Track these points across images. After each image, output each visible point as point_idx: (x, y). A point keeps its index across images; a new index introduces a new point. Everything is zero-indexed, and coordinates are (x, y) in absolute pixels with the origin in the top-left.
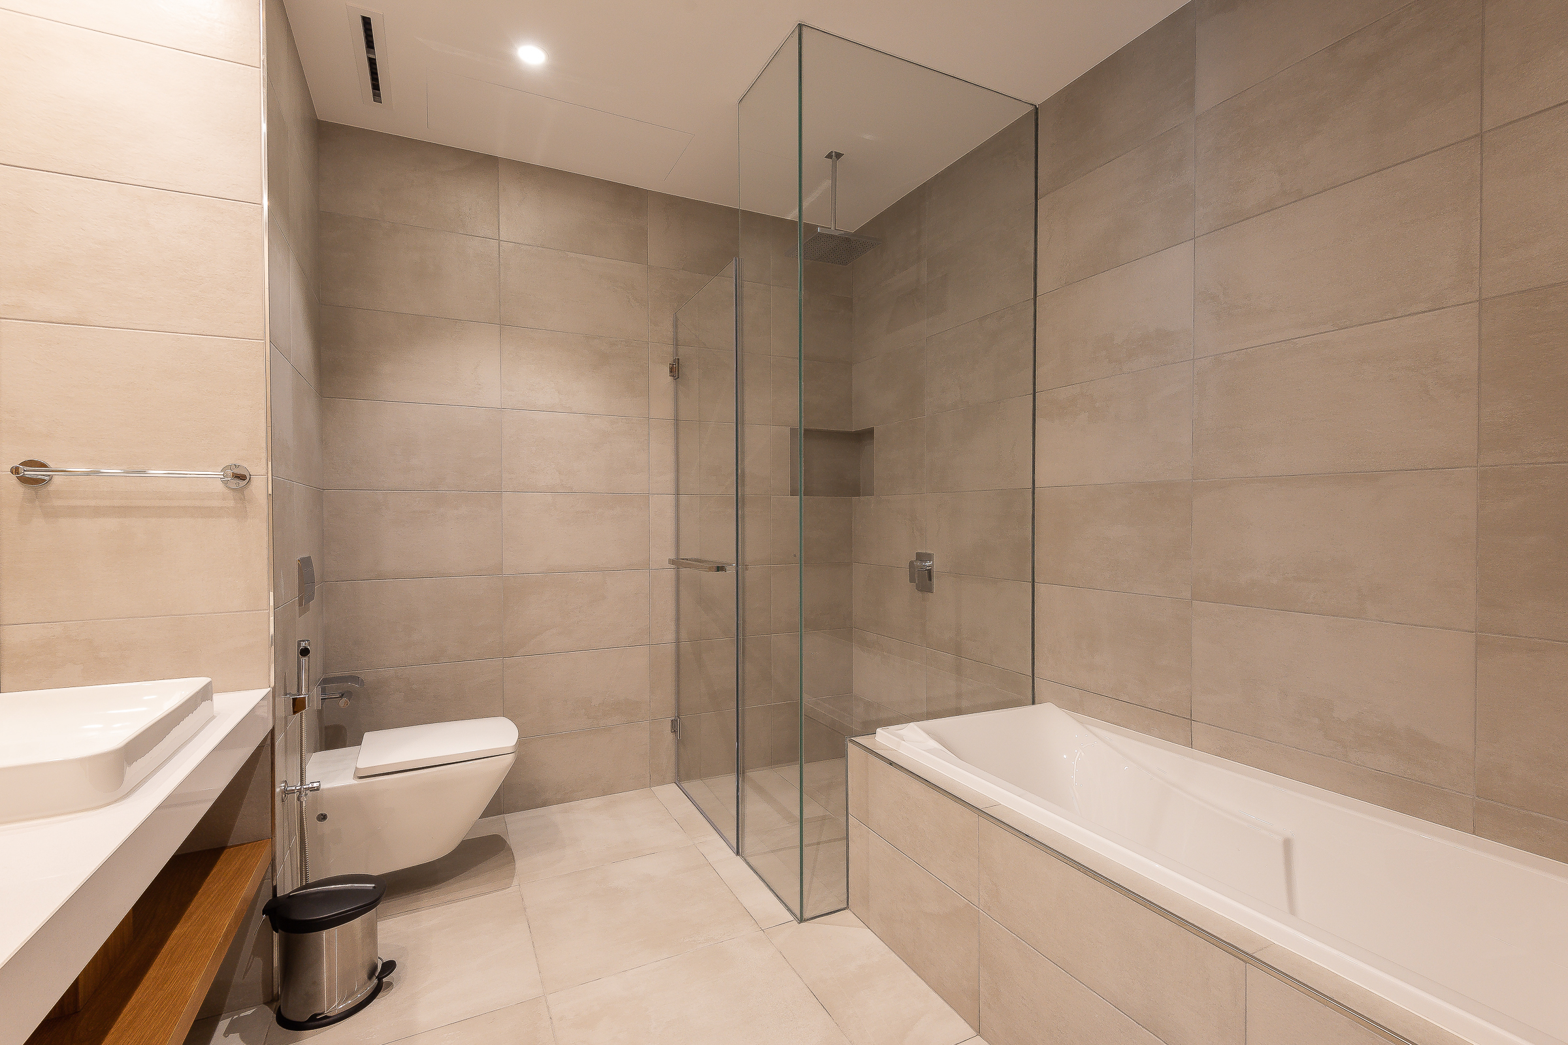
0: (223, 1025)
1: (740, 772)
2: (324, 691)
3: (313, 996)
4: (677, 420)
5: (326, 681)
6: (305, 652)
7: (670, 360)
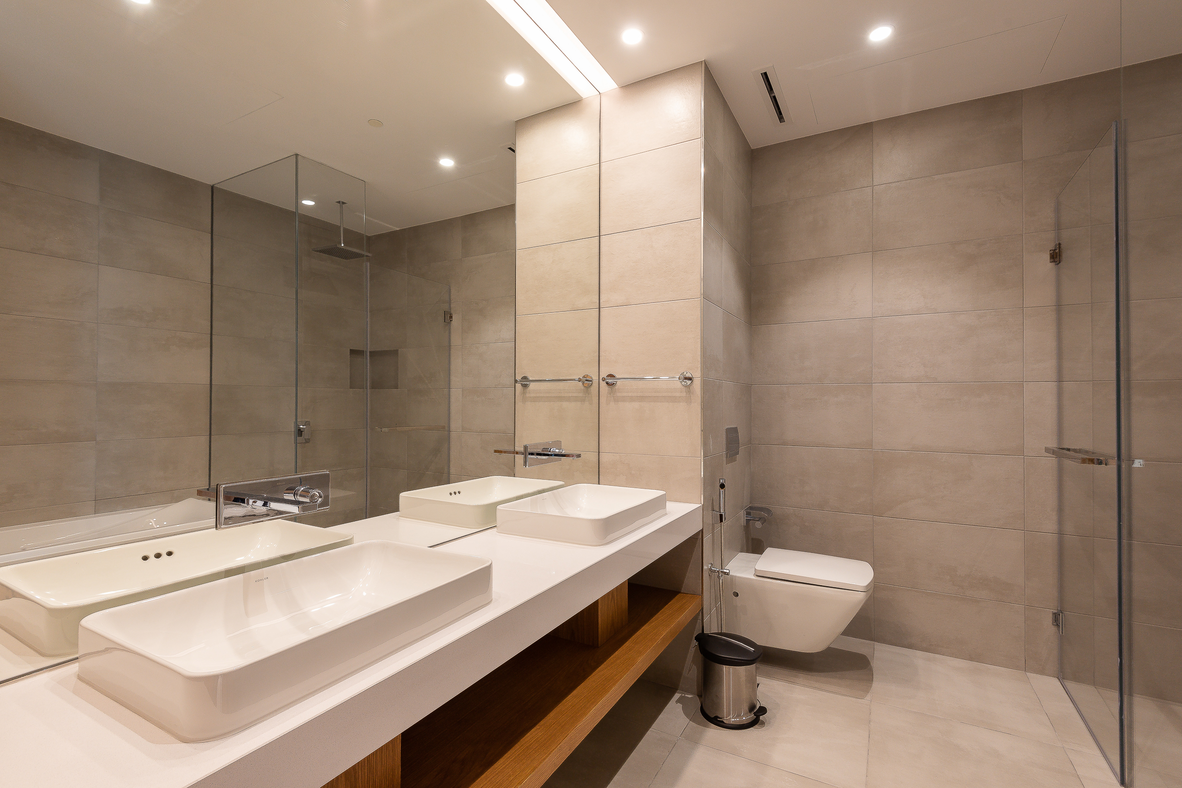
0: (677, 696)
1: (1124, 689)
2: (748, 514)
3: (717, 705)
4: (1059, 307)
5: (751, 508)
6: (722, 486)
7: (1052, 246)
